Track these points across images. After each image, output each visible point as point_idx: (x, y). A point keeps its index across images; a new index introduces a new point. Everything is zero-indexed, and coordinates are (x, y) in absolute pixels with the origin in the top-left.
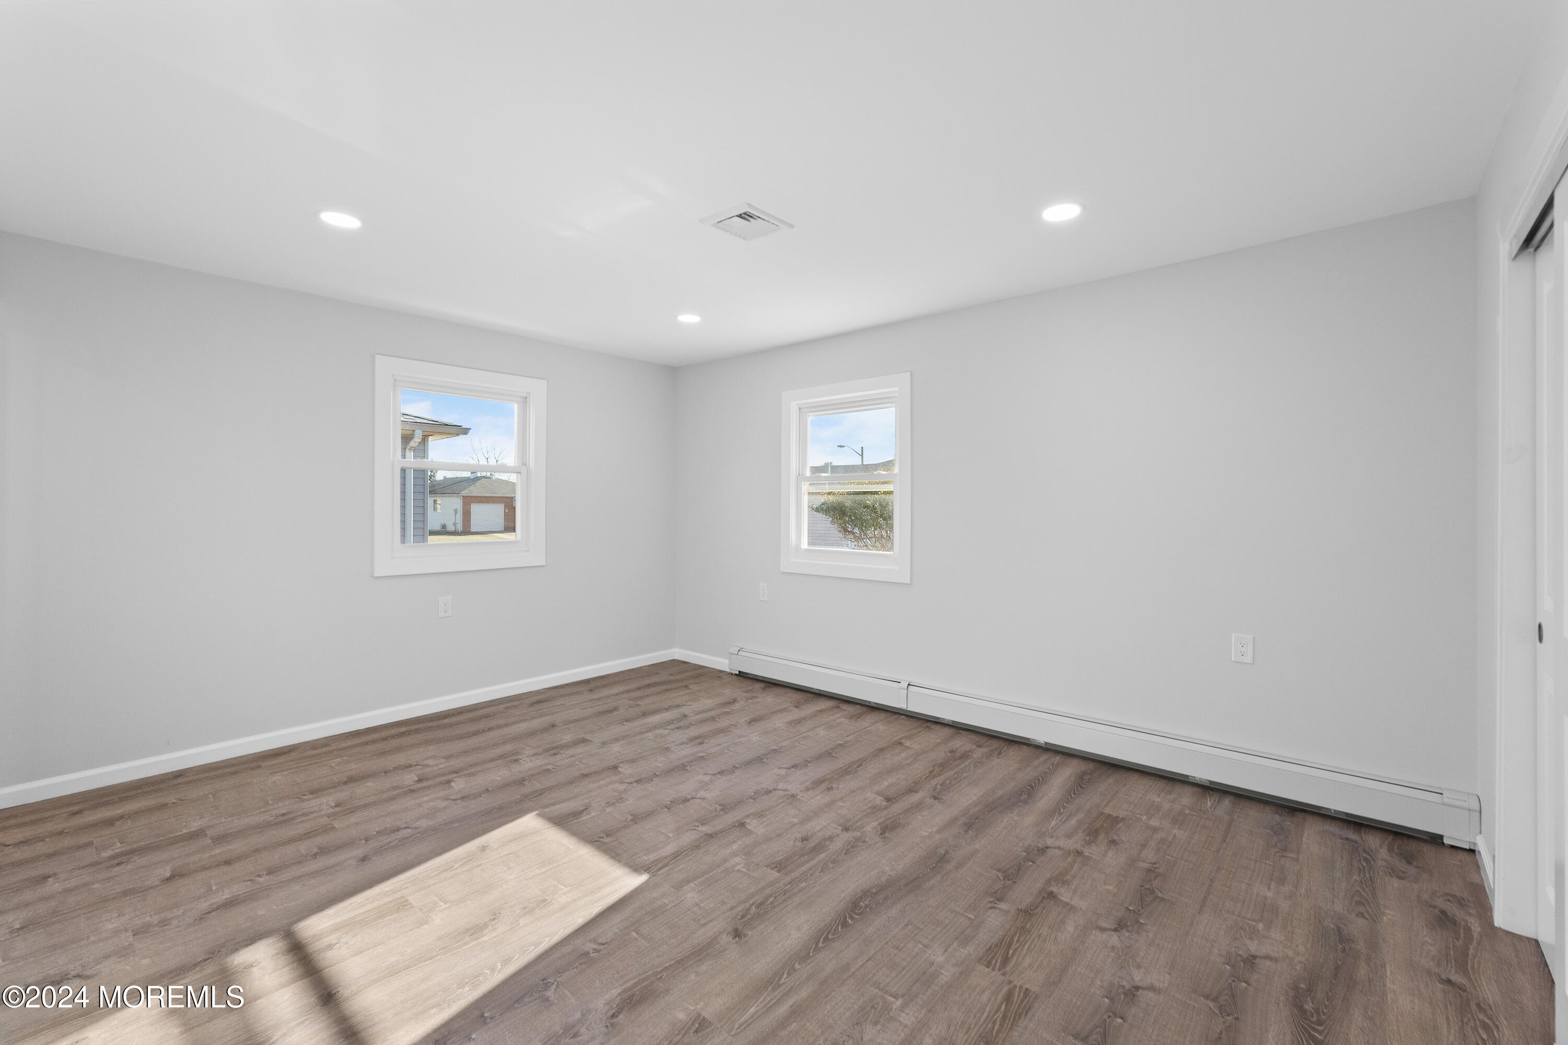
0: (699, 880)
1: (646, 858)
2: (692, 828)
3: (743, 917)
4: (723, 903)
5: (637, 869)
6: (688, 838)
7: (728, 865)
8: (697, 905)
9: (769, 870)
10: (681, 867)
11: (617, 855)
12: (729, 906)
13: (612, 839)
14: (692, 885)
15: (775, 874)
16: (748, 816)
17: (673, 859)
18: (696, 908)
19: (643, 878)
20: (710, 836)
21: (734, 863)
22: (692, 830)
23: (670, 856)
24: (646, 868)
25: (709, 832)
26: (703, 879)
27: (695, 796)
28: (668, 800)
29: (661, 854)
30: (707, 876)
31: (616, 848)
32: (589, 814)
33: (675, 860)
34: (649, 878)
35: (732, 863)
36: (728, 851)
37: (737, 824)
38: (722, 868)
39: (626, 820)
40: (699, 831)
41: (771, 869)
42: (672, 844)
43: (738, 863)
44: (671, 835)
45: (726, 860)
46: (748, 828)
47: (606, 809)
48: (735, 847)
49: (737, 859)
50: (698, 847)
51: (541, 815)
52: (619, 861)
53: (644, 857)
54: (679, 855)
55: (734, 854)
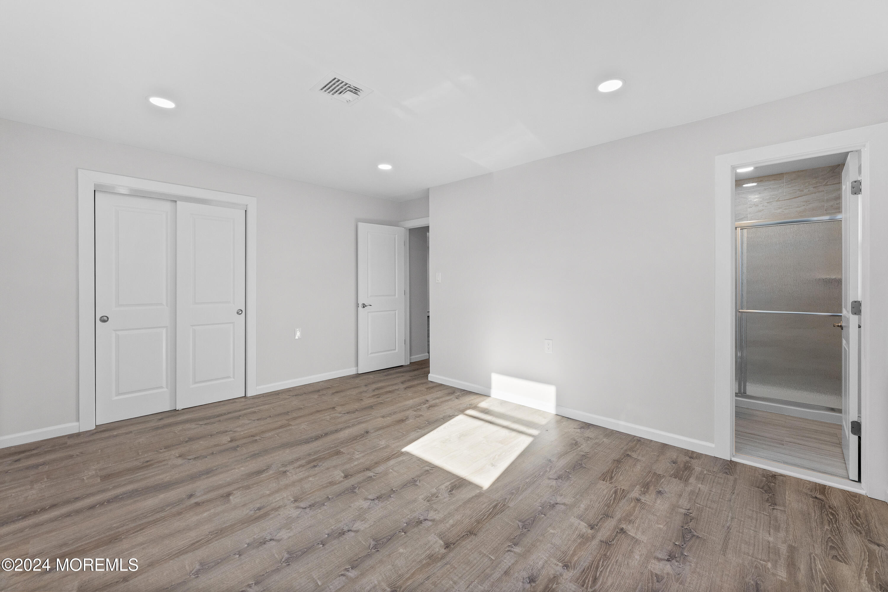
0: (378, 448)
1: (403, 458)
2: (377, 475)
3: (363, 436)
4: (369, 441)
5: (407, 454)
6: (380, 469)
7: (362, 454)
8: (380, 440)
9: (344, 452)
10: (386, 454)
11: (419, 460)
12: (368, 439)
13: (424, 468)
14: (381, 447)
15: (342, 450)
16: (340, 482)
17: (390, 457)
18: (381, 439)
19: (405, 449)
20: (368, 469)
21: (359, 455)
22: (378, 474)
23: (391, 459)
24: (403, 454)
25: (368, 472)
26: (376, 449)
27: (372, 501)
28: (393, 499)
29: (396, 460)
30: (374, 450)
31: (421, 464)
32: (446, 487)
33: (389, 457)
34: (401, 450)
35: (361, 455)
36: (362, 461)
37: (349, 477)
38: (366, 453)
39: (420, 481)
40: (374, 473)
41: (343, 452)
42: (390, 465)
43: (358, 455)
44: (391, 470)
45: (363, 456)
46: (344, 474)
47: (436, 491)
48: (356, 463)
49: (357, 456)
50: (376, 463)
51: (482, 488)
52: (417, 457)
53: (405, 459)
54: (387, 459)
55: (358, 459)
